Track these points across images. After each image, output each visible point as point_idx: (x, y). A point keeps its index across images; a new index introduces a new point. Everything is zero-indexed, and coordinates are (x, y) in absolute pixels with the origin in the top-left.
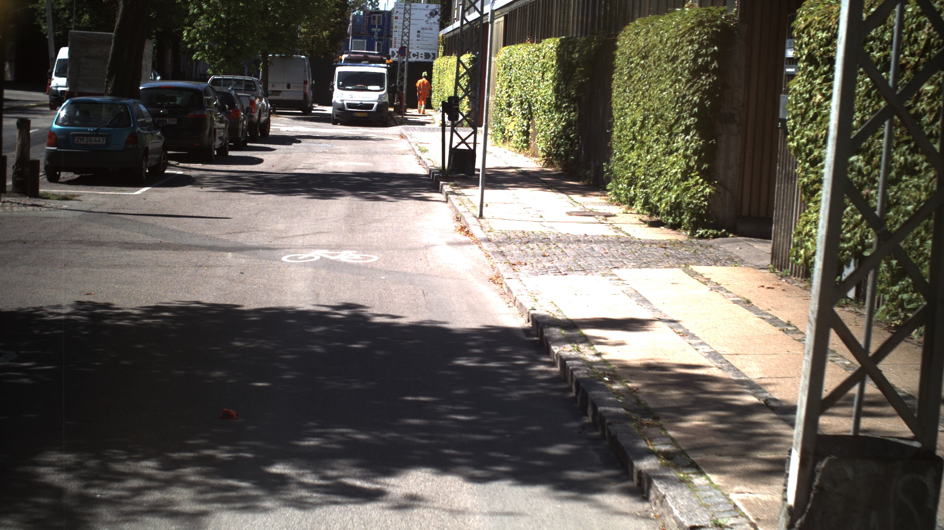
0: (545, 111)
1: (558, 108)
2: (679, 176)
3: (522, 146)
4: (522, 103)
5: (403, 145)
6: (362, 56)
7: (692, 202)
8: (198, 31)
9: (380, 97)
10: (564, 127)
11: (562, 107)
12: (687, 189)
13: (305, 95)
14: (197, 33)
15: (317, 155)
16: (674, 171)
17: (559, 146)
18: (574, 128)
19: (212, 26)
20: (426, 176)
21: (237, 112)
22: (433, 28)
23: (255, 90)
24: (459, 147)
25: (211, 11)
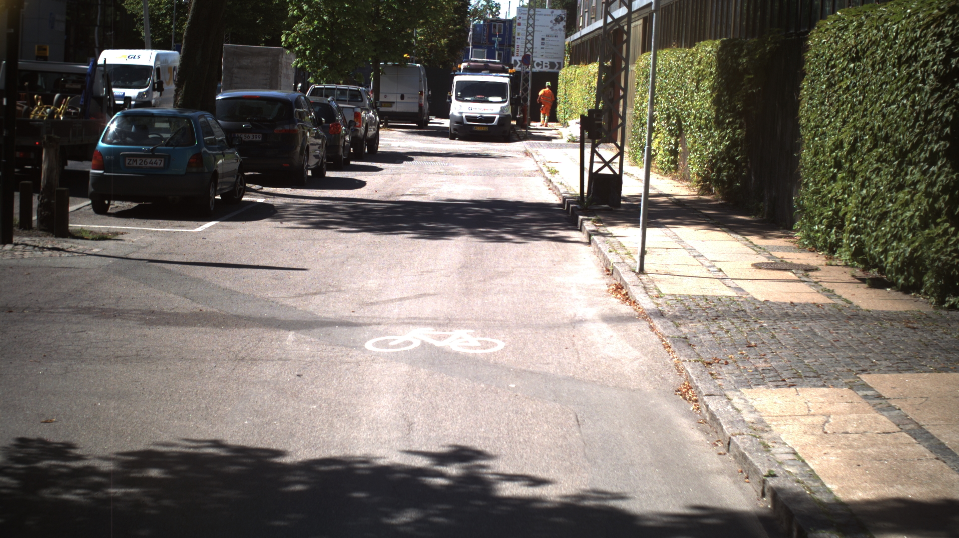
0: (700, 128)
1: (719, 124)
2: (916, 221)
3: (669, 167)
4: (669, 117)
5: (528, 165)
6: (482, 64)
7: (939, 259)
8: (299, 35)
9: (502, 109)
10: (728, 148)
11: (725, 123)
12: (930, 240)
13: (420, 106)
14: (297, 37)
15: (430, 177)
16: (908, 214)
17: (720, 170)
18: (739, 148)
19: (314, 30)
20: (559, 205)
21: (337, 127)
22: (559, 35)
23: (362, 101)
24: (602, 172)
25: (312, 12)
